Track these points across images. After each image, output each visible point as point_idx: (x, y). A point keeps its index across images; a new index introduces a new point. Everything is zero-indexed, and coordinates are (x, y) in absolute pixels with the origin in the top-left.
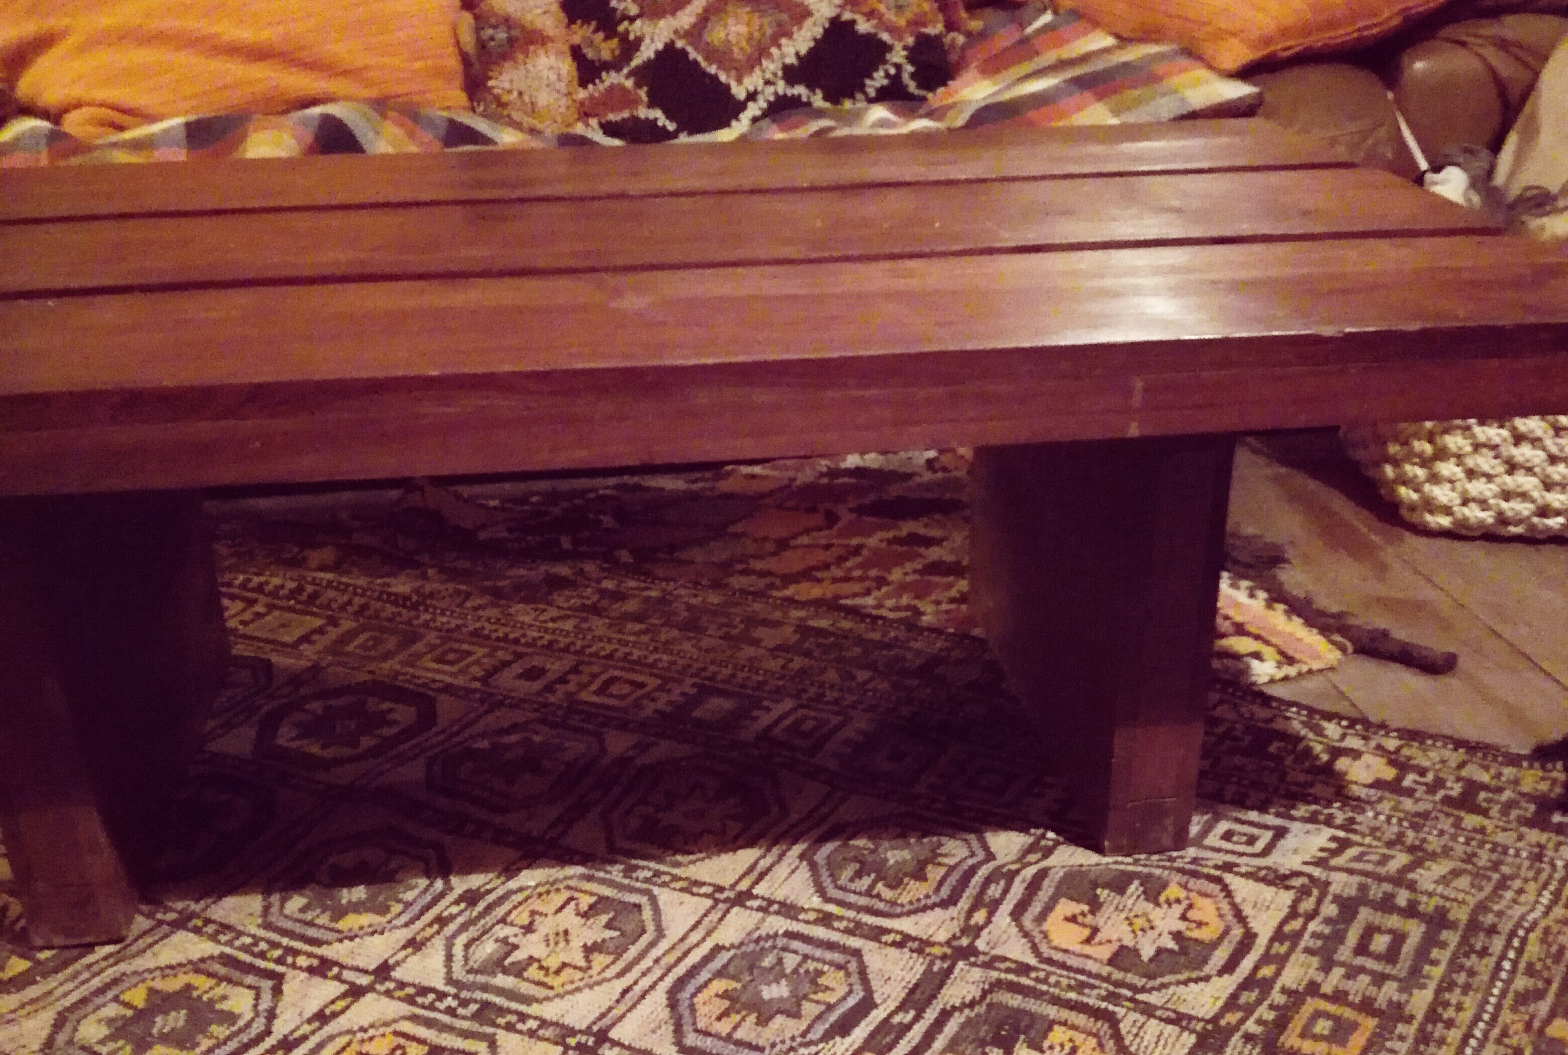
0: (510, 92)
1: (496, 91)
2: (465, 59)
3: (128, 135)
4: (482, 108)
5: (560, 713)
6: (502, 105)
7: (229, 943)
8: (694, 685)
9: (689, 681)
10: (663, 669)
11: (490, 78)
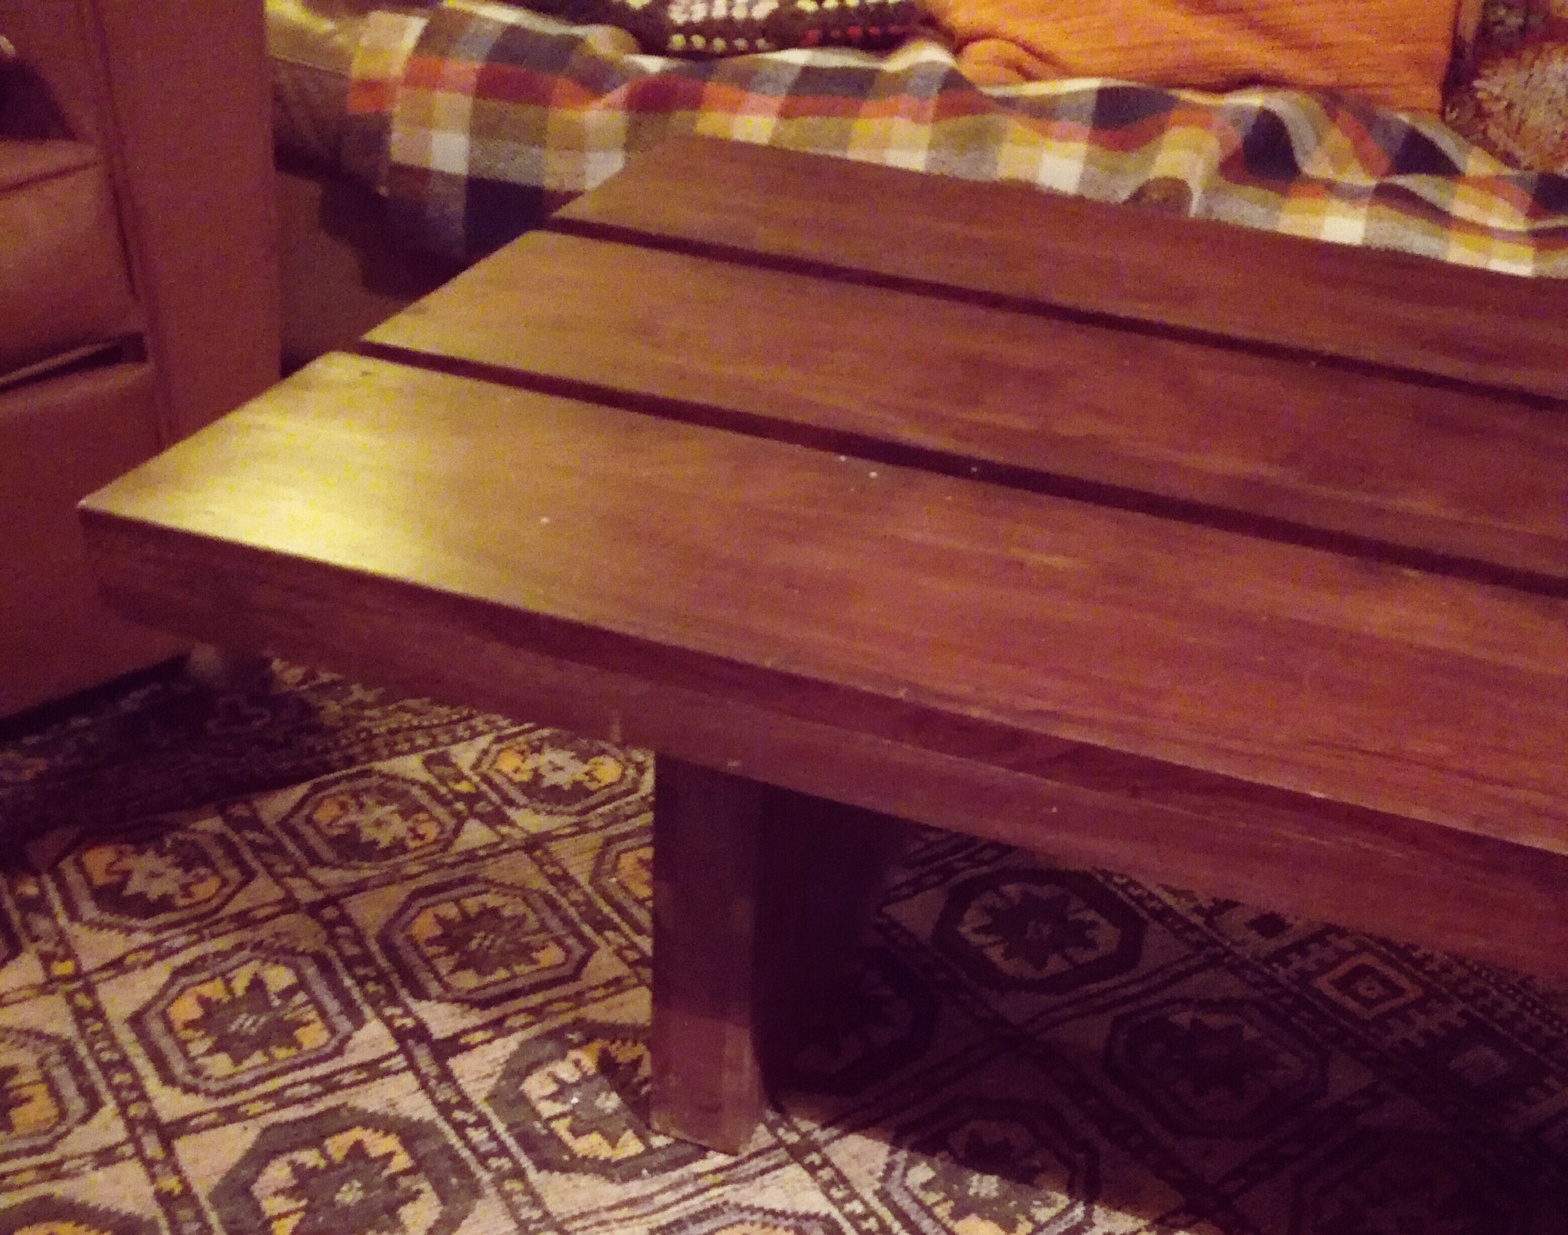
0: (1498, 99)
1: (1480, 95)
2: (1457, 48)
3: (1032, 89)
4: (1454, 115)
5: (1287, 1001)
6: (1481, 114)
7: (839, 1204)
8: (1463, 1014)
9: (1460, 1006)
10: (1431, 973)
11: (1478, 76)
